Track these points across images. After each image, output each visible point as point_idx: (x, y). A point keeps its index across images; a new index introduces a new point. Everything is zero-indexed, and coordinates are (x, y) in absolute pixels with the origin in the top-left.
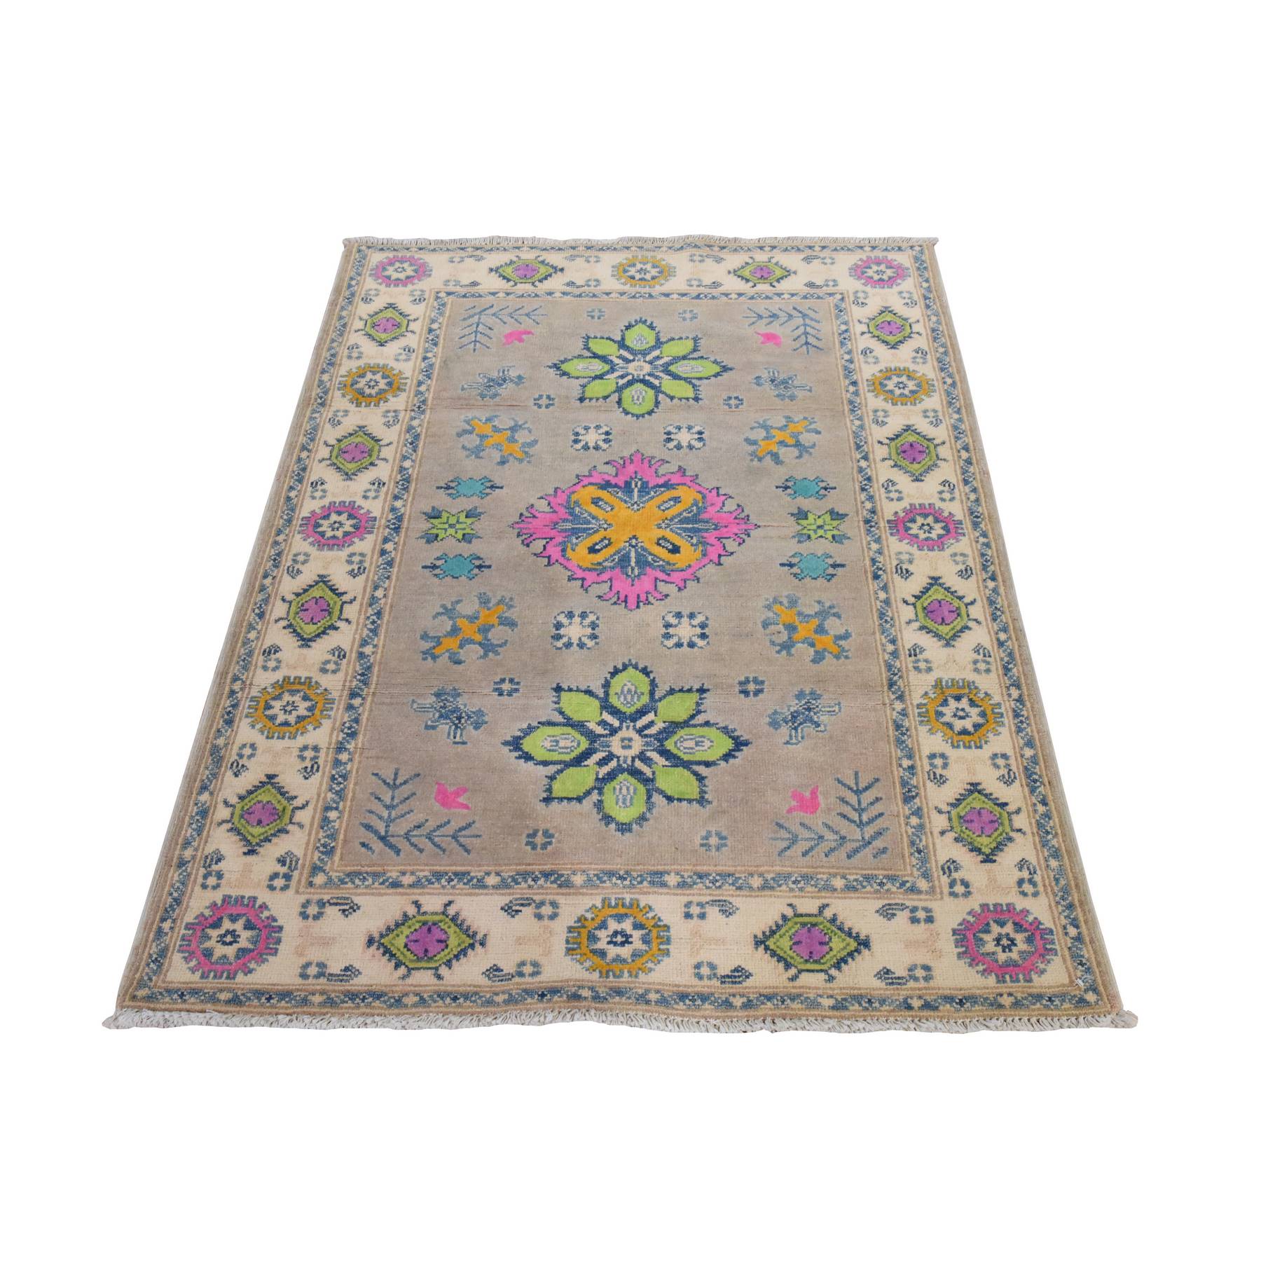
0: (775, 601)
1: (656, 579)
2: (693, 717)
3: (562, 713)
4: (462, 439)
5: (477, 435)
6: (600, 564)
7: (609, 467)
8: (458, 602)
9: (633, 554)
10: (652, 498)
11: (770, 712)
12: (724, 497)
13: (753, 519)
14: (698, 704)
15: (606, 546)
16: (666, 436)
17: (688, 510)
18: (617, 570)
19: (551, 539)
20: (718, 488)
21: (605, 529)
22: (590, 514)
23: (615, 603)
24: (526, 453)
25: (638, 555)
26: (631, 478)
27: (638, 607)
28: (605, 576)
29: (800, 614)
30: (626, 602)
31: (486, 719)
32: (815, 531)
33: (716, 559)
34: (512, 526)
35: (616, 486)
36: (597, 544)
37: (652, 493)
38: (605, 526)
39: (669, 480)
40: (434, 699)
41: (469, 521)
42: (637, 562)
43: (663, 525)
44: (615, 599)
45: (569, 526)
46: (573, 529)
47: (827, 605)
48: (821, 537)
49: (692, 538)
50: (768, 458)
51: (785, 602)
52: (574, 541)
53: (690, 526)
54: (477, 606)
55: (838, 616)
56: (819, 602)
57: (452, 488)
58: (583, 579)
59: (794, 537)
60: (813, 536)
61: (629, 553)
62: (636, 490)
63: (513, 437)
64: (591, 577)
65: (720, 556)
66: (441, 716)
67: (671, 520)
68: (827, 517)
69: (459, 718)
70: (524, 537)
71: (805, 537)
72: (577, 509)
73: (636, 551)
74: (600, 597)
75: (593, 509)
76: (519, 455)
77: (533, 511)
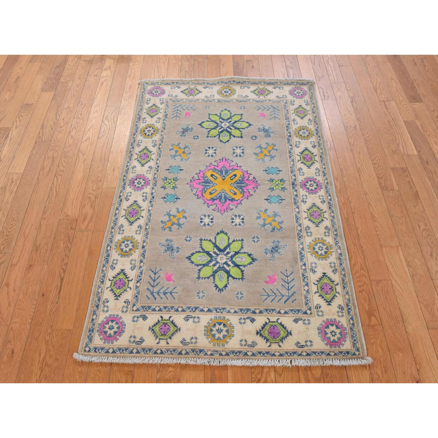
0: (186, 160)
1: (218, 167)
2: (210, 131)
3: (240, 131)
4: (281, 220)
5: (277, 221)
6: (233, 171)
7: (231, 208)
8: (270, 160)
9: (224, 174)
10: (218, 195)
11: (193, 132)
12: (196, 194)
13: (189, 186)
14: (209, 134)
15: (232, 177)
16: (213, 221)
17: (207, 189)
18: (228, 169)
19: (247, 180)
20: (198, 198)
21: (232, 183)
22: (237, 189)
23: (229, 159)
24: (259, 214)
25: (222, 174)
26: (224, 203)
27: (223, 158)
28: (231, 167)
29: (181, 156)
30: (226, 160)
31: (257, 130)
32: (171, 182)
33: (201, 172)
34: (260, 185)
35: (229, 200)
36: (234, 178)
37: (218, 196)
38: (232, 185)
39: (213, 202)
40: (271, 135)
41: (272, 187)
42: (223, 172)
43: (215, 185)
44: (229, 161)
45: (243, 185)
46: (242, 184)
47: (173, 159)
48: (170, 180)
49: (207, 180)
50: (180, 210)
51: (184, 159)
52: (241, 179)
53: (207, 184)
54: (265, 159)
55: (171, 156)
56: (175, 160)
57: (280, 200)
58: (237, 166)
59: (178, 179)
60: (172, 180)
61: (225, 175)
62: (223, 198)
63: (264, 221)
64: (235, 168)
65: (200, 173)
66: (268, 130)
67: (213, 186)
68: (167, 187)
69: (264, 130)
70: (255, 181)
71: (175, 179)
72: (241, 191)
73: (223, 175)
74: (233, 161)
75: (236, 191)
76: (261, 213)
77: (254, 190)
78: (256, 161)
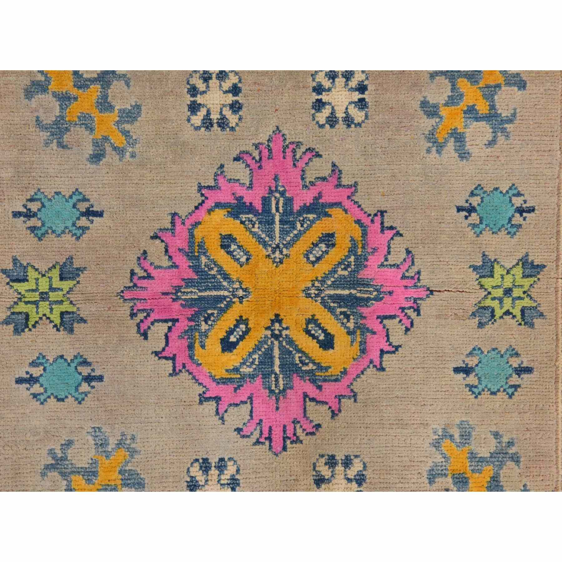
0: (447, 435)
1: (305, 395)
4: (34, 103)
5: (55, 95)
6: (236, 370)
7: (240, 165)
8: (69, 443)
9: (276, 352)
10: (300, 233)
12: (391, 233)
13: (425, 280)
15: (242, 338)
16: (315, 97)
17: (343, 263)
18: (258, 381)
19: (175, 321)
20: (382, 213)
21: (241, 298)
22: (221, 271)
23: (258, 442)
24: (126, 134)
25: (284, 352)
26: (271, 192)
27: (285, 448)
28: (243, 394)
29: (472, 456)
30: (269, 439)
32: (501, 300)
33: (377, 361)
34: (121, 295)
35: (250, 209)
36: (230, 332)
37: (298, 225)
38: (241, 293)
39: (320, 195)
41: (66, 285)
42: (281, 366)
43: (313, 291)
44: (256, 434)
45: (194, 293)
46: (201, 299)
47: (505, 439)
48: (508, 313)
49: (347, 317)
50: (451, 145)
51: (457, 436)
52: (204, 327)
53: (346, 292)
54: (93, 453)
55: (516, 459)
56: (496, 435)
57: (35, 215)
58: (217, 399)
59: (474, 314)
60: (499, 313)
61: (271, 349)
62: (277, 218)
63: (105, 97)
64: (226, 392)
65: (382, 352)
67: (323, 282)
68: (518, 271)
70: (139, 317)
71: (488, 314)
72: (203, 259)
73: (281, 347)
74: (239, 431)
75: (221, 257)
76: (118, 140)
77: (146, 265)
78: (133, 438)
